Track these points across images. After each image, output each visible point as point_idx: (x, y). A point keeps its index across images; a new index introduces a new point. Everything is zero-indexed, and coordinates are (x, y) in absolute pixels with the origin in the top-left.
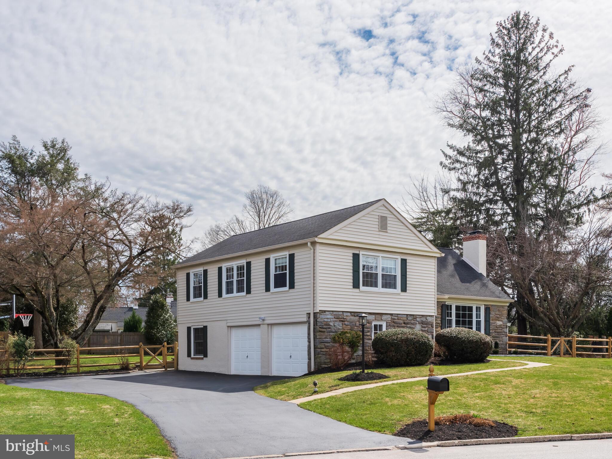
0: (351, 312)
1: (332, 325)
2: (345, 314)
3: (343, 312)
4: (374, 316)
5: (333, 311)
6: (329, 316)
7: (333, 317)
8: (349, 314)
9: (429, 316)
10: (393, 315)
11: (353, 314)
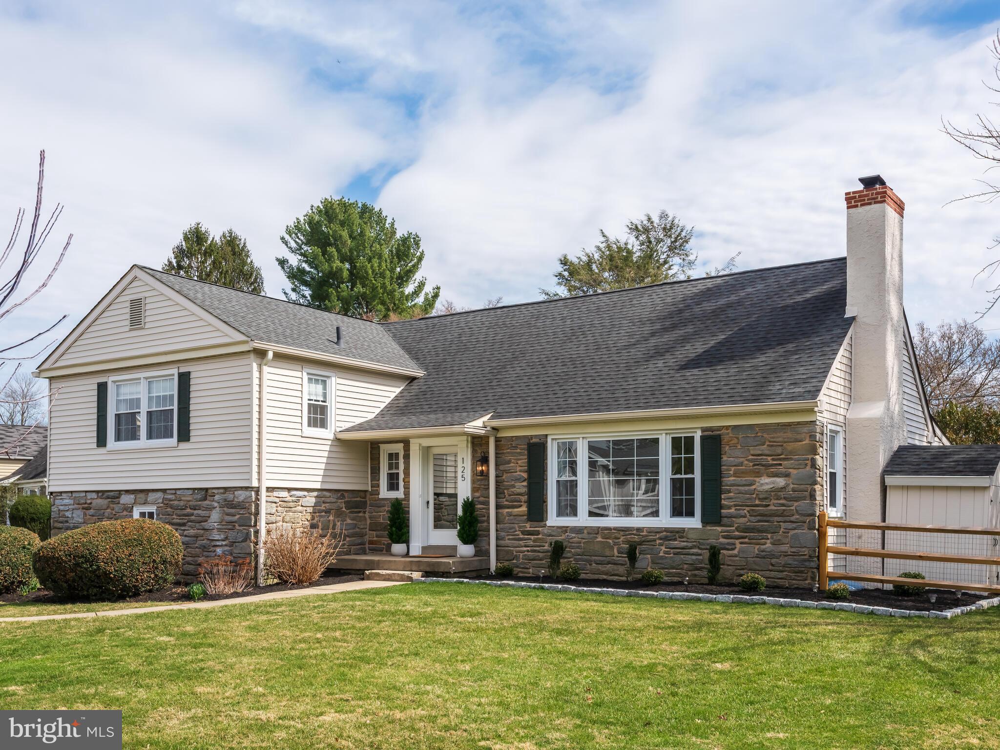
0: (97, 492)
1: (70, 516)
2: (89, 496)
3: (86, 492)
4: (132, 496)
5: (72, 492)
6: (67, 501)
7: (72, 502)
8: (94, 495)
9: (241, 488)
10: (168, 491)
11: (101, 493)
